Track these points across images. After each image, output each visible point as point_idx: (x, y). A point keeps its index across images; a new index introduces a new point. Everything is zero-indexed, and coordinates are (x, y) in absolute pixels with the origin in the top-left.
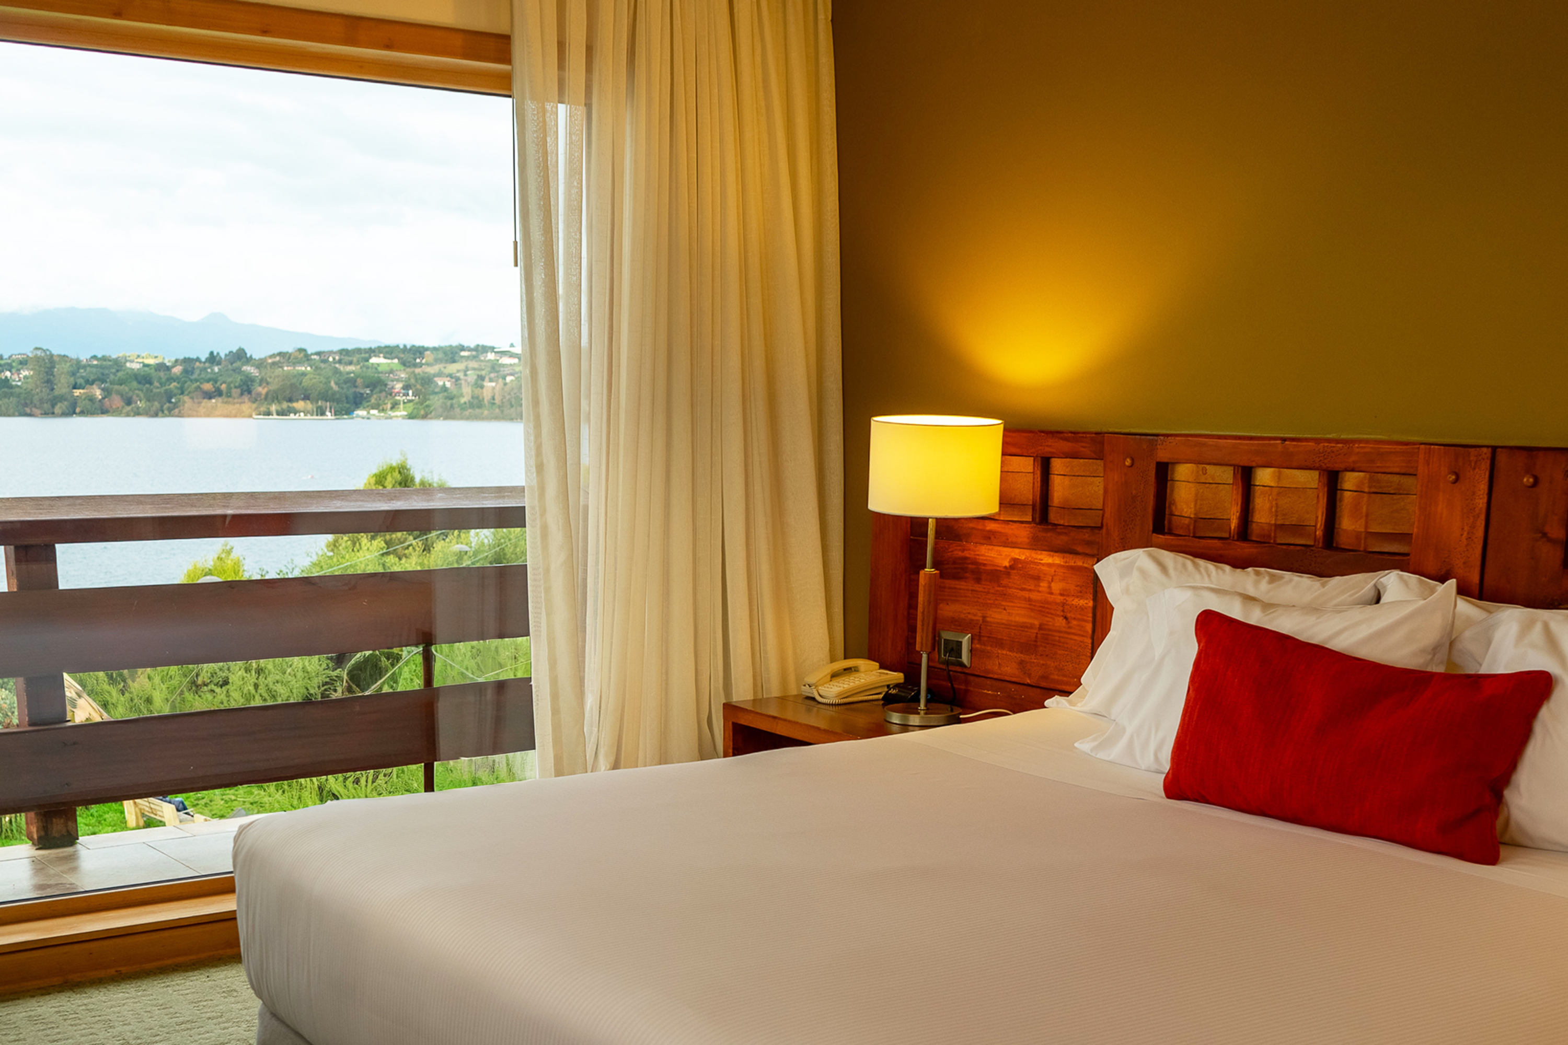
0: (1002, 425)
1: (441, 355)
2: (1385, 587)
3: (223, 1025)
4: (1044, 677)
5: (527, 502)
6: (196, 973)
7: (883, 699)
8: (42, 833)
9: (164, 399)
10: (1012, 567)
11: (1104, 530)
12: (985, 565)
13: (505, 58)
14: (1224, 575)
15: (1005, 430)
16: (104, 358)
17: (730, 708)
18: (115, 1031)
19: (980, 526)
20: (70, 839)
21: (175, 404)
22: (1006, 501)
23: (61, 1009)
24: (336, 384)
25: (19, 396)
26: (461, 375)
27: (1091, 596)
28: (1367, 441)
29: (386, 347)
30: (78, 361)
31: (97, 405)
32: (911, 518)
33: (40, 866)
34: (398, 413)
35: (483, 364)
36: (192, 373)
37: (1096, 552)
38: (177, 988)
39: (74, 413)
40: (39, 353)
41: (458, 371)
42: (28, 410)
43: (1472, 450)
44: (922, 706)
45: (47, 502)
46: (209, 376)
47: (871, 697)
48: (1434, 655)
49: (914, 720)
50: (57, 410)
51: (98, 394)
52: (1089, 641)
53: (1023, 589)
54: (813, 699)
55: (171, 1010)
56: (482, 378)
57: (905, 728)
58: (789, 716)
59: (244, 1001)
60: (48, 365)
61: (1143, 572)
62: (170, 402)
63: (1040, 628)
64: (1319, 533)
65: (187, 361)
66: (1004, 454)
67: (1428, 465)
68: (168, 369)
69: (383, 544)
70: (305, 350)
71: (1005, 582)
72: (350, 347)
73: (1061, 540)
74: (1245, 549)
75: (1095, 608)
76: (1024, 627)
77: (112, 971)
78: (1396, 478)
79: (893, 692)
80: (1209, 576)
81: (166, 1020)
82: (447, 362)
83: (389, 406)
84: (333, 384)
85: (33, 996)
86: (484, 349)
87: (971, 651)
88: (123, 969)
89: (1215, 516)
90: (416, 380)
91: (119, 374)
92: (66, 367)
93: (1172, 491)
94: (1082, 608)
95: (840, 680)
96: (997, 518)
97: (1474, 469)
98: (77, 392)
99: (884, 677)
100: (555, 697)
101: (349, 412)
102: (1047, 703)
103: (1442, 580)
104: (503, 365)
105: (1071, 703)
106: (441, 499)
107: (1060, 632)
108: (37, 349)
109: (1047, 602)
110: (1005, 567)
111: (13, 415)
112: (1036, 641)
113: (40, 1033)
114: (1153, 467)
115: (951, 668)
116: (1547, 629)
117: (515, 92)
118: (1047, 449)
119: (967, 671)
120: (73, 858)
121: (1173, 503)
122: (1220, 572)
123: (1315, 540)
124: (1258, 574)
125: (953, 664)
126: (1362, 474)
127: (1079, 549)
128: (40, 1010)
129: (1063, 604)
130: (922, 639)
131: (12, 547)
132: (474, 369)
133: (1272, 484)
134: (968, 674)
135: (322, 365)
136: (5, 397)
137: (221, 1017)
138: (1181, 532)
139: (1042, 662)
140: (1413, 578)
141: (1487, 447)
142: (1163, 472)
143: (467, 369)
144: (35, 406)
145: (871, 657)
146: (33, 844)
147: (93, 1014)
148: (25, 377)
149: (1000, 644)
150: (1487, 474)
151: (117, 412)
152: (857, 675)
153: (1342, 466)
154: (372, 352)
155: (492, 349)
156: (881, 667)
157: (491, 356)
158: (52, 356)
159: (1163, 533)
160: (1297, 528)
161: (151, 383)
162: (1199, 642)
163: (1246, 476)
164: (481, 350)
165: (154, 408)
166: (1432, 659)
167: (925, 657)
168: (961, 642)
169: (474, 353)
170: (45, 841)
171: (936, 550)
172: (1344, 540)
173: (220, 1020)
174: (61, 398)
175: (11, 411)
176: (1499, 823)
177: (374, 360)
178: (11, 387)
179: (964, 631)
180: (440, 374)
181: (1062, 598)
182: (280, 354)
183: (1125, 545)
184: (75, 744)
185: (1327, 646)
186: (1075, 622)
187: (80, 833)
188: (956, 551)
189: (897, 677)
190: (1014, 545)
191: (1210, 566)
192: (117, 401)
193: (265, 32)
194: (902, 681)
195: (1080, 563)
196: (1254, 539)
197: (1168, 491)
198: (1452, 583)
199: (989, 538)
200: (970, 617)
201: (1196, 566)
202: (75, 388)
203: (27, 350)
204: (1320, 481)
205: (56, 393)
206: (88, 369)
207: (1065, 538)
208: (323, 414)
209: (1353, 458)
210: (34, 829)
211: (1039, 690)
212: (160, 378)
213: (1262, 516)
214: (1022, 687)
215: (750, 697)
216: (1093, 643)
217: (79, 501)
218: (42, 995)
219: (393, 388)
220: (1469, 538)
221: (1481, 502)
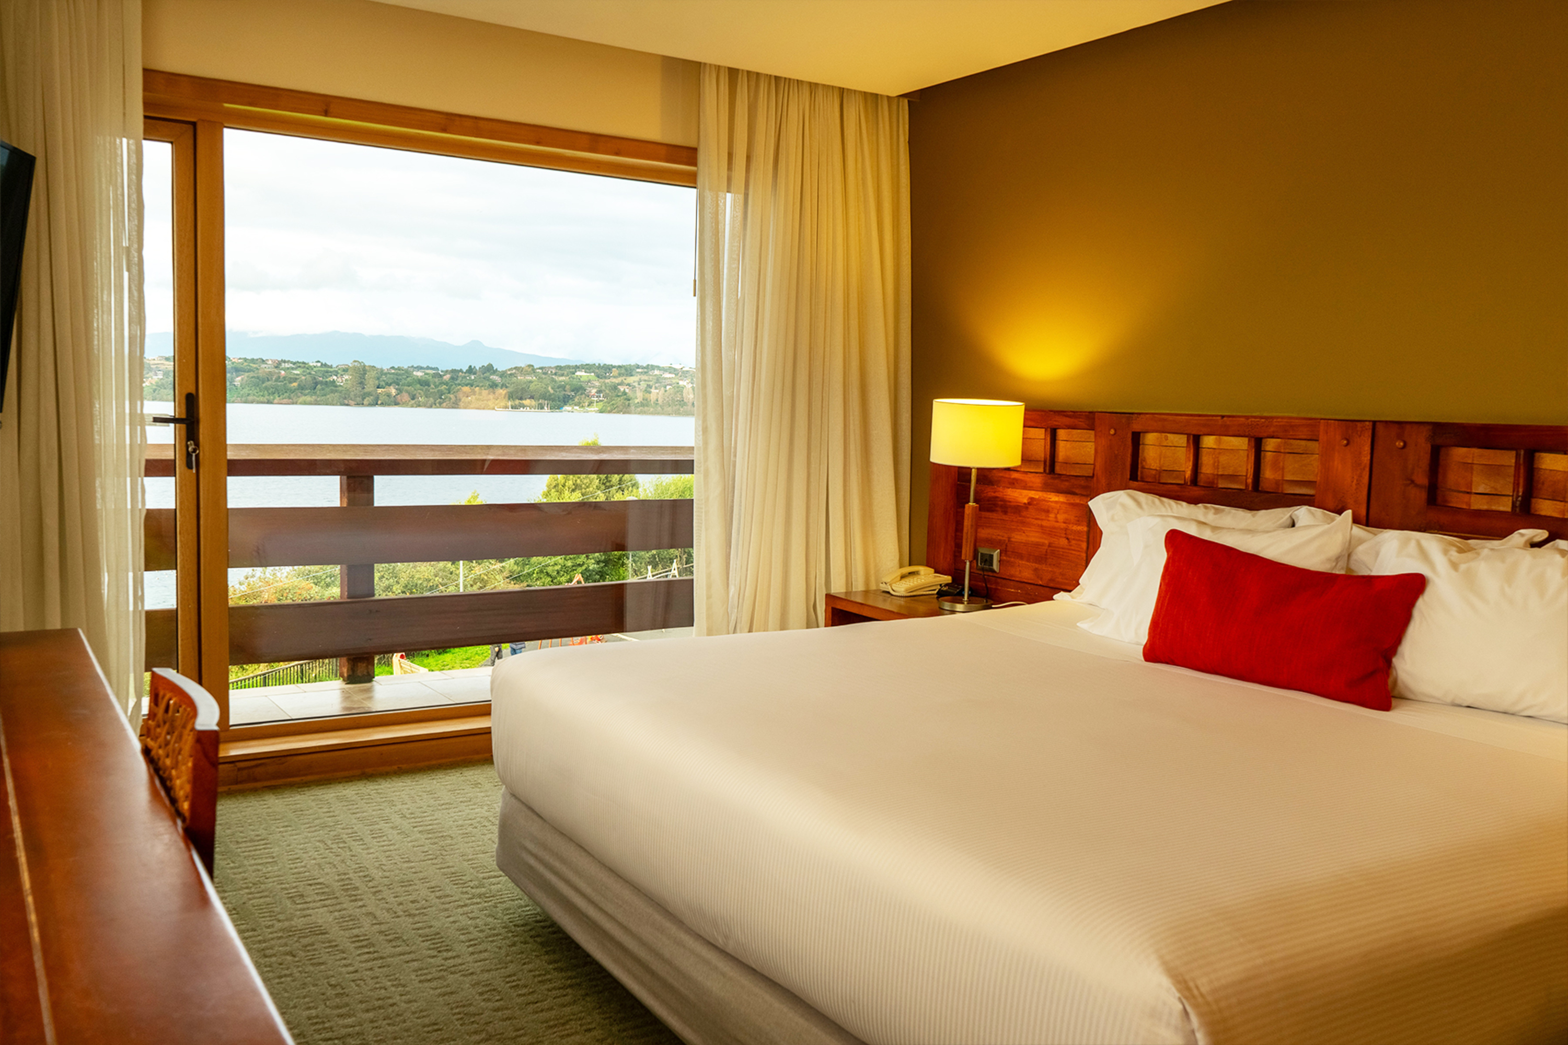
0: (1024, 407)
1: (623, 371)
2: (1298, 517)
3: (471, 807)
4: (1052, 580)
5: (694, 457)
6: (453, 771)
7: (937, 593)
8: (351, 673)
9: (437, 396)
10: (1029, 504)
11: (1095, 478)
12: (1010, 502)
13: (694, 163)
14: (1183, 508)
15: (1026, 410)
16: (399, 369)
17: (830, 597)
18: (396, 809)
19: (1007, 475)
20: (369, 677)
21: (444, 399)
22: (1026, 459)
23: (360, 792)
24: (552, 388)
25: (341, 392)
26: (636, 384)
27: (1085, 524)
28: (1282, 418)
29: (587, 365)
30: (382, 370)
31: (392, 399)
32: (959, 468)
33: (347, 695)
34: (592, 409)
35: (651, 377)
36: (457, 380)
37: (1089, 493)
38: (440, 780)
39: (377, 404)
40: (356, 364)
41: (634, 382)
42: (346, 402)
43: (1359, 424)
44: (966, 598)
45: (371, 448)
46: (467, 382)
47: (928, 593)
48: (1337, 563)
49: (959, 607)
50: (365, 402)
51: (393, 391)
52: (1084, 555)
53: (1037, 519)
54: (888, 593)
55: (436, 795)
56: (649, 386)
57: (953, 612)
58: (870, 603)
59: (486, 791)
60: (362, 372)
61: (1124, 506)
62: (441, 398)
63: (1049, 546)
64: (1250, 481)
65: (454, 371)
66: (1025, 426)
67: (1327, 433)
68: (441, 376)
69: (580, 494)
70: (533, 366)
71: (1024, 513)
72: (563, 365)
73: (1065, 485)
74: (1196, 492)
75: (1088, 532)
76: (1037, 545)
77: (395, 767)
78: (1303, 443)
79: (944, 589)
80: (1171, 509)
81: (432, 802)
82: (627, 375)
83: (587, 404)
84: (550, 389)
85: (340, 783)
86: (653, 367)
87: (1000, 561)
88: (404, 766)
89: (1174, 469)
90: (606, 387)
91: (408, 379)
92: (373, 374)
93: (1143, 451)
94: (1079, 532)
95: (907, 580)
96: (1019, 469)
97: (1360, 436)
98: (380, 391)
99: (937, 579)
100: (709, 587)
101: (559, 408)
102: (1055, 597)
103: (1340, 512)
104: (665, 379)
105: (1072, 597)
106: (633, 453)
107: (1063, 548)
108: (355, 361)
109: (1054, 528)
110: (1025, 504)
111: (336, 405)
112: (1046, 555)
113: (344, 808)
114: (1130, 435)
115: (986, 573)
116: (1419, 544)
117: (699, 184)
118: (1055, 423)
119: (995, 575)
120: (369, 690)
121: (1144, 460)
122: (1179, 506)
123: (1247, 485)
124: (1206, 508)
125: (987, 570)
126: (1279, 440)
127: (1077, 491)
128: (345, 792)
129: (1066, 529)
130: (967, 552)
131: (345, 477)
132: (645, 381)
133: (1214, 447)
134: (998, 577)
135: (544, 376)
136: (332, 392)
137: (470, 801)
138: (1150, 480)
139: (1050, 569)
140: (1318, 512)
141: (1369, 421)
142: (1136, 438)
143: (640, 380)
144: (351, 399)
145: (928, 565)
146: (344, 680)
147: (381, 796)
148: (346, 380)
149: (1020, 556)
150: (1370, 440)
151: (405, 404)
152: (919, 577)
153: (1265, 435)
154: (577, 368)
155: (658, 368)
156: (936, 572)
157: (656, 372)
158: (365, 366)
159: (1137, 480)
160: (1233, 477)
161: (429, 386)
162: (1168, 551)
163: (1196, 441)
164: (649, 368)
165: (430, 402)
166: (1336, 565)
167: (968, 563)
168: (992, 555)
169: (646, 370)
170: (352, 679)
171: (976, 492)
172: (1264, 485)
173: (469, 803)
174: (369, 394)
175: (335, 402)
176: (1390, 681)
177: (578, 373)
178: (336, 386)
179: (995, 548)
180: (621, 384)
181: (1065, 525)
182: (515, 368)
183: (1109, 489)
184: (377, 611)
185: (1261, 555)
186: (1073, 542)
187: (376, 673)
188: (990, 492)
189: (947, 579)
190: (1031, 488)
191: (1172, 502)
192: (406, 397)
193: (538, 143)
194: (950, 582)
195: (1078, 501)
196: (1202, 484)
197: (1140, 451)
198: (1348, 514)
199: (1013, 483)
200: (999, 537)
201: (1162, 502)
202: (378, 388)
203: (349, 362)
204: (1249, 444)
205: (366, 390)
206: (388, 375)
207: (1067, 484)
208: (542, 408)
209: (1272, 429)
210: (345, 670)
211: (1048, 589)
212: (435, 382)
213: (1207, 468)
214: (1035, 587)
215: (844, 590)
216: (1087, 557)
217: (392, 448)
218: (347, 782)
219: (590, 392)
220: (1358, 484)
221: (1366, 459)
